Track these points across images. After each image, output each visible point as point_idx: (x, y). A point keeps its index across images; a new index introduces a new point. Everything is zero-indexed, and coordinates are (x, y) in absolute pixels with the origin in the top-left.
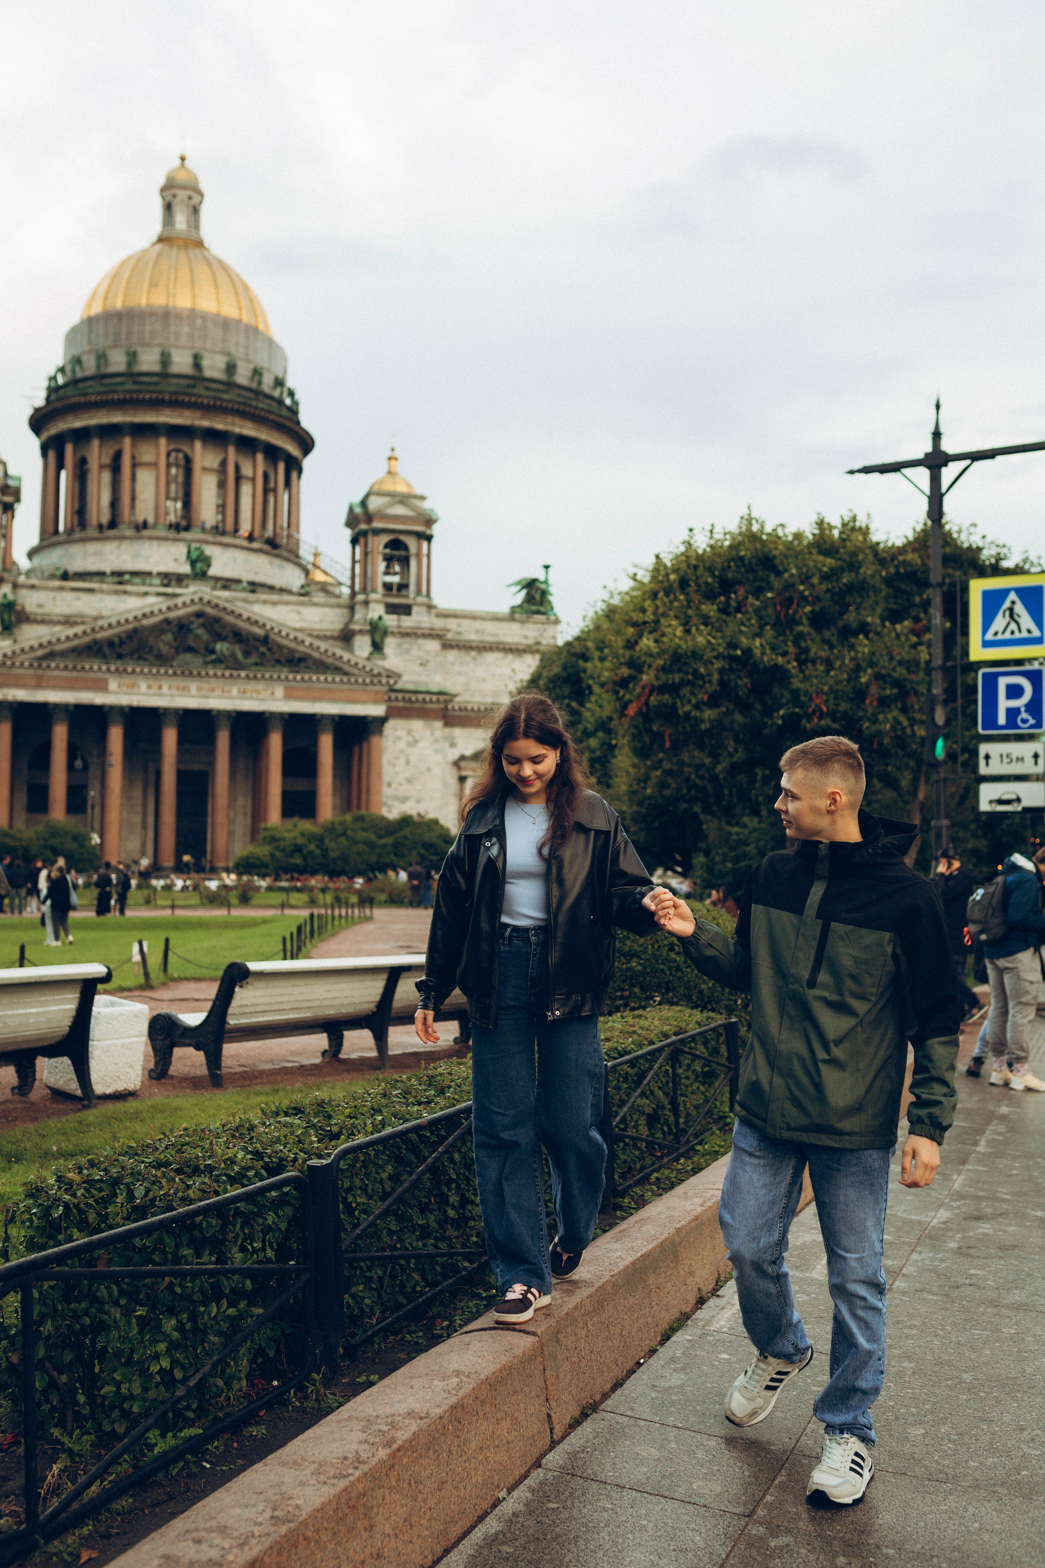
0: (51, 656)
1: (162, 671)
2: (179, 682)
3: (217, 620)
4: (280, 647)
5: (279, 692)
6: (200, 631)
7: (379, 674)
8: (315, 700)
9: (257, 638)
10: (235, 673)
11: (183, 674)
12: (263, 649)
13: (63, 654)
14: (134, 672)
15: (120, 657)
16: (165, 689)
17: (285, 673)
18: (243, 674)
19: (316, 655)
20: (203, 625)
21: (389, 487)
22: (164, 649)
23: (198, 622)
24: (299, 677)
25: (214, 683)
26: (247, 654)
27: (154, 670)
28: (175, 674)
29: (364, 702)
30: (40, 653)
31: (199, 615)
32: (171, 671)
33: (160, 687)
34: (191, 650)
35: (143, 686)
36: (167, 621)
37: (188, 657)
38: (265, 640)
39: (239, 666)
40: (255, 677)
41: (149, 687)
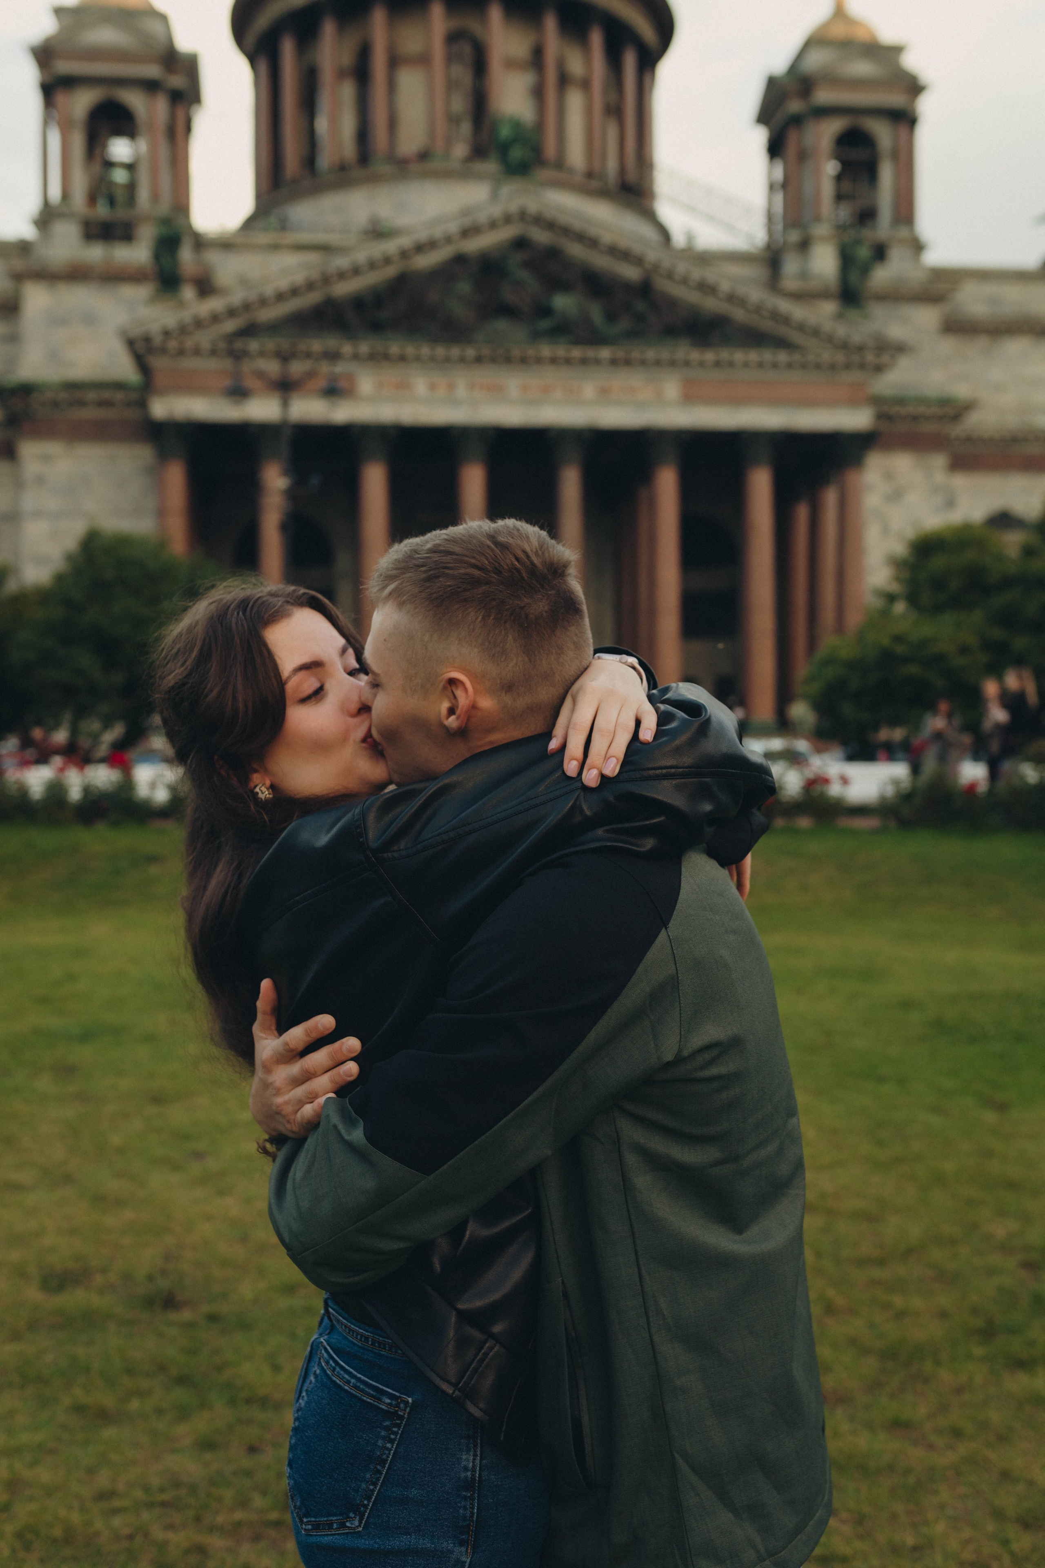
0: (250, 330)
1: (455, 351)
2: (486, 375)
3: (553, 253)
4: (673, 303)
5: (672, 388)
6: (523, 274)
7: (860, 349)
8: (738, 401)
9: (627, 287)
10: (590, 352)
11: (493, 360)
12: (640, 306)
13: (274, 328)
14: (402, 358)
15: (377, 327)
16: (461, 391)
17: (684, 350)
18: (605, 353)
19: (738, 314)
20: (528, 265)
21: (839, 31)
22: (459, 310)
23: (518, 257)
24: (709, 356)
25: (550, 375)
26: (611, 317)
27: (440, 351)
28: (479, 360)
29: (831, 403)
30: (230, 326)
31: (521, 243)
32: (470, 352)
33: (451, 387)
34: (507, 311)
35: (420, 384)
36: (460, 259)
37: (501, 325)
38: (645, 289)
39: (595, 339)
40: (628, 362)
41: (432, 387)
